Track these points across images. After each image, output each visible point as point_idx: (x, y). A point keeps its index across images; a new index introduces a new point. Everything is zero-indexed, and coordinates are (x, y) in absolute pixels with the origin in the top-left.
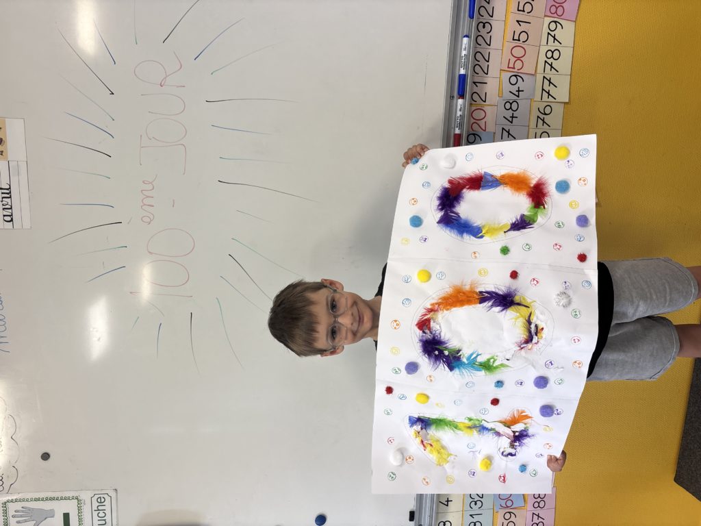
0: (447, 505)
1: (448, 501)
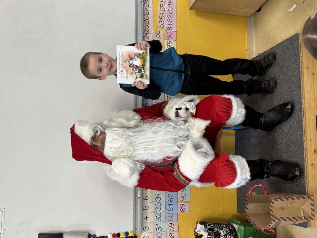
0: (146, 219)
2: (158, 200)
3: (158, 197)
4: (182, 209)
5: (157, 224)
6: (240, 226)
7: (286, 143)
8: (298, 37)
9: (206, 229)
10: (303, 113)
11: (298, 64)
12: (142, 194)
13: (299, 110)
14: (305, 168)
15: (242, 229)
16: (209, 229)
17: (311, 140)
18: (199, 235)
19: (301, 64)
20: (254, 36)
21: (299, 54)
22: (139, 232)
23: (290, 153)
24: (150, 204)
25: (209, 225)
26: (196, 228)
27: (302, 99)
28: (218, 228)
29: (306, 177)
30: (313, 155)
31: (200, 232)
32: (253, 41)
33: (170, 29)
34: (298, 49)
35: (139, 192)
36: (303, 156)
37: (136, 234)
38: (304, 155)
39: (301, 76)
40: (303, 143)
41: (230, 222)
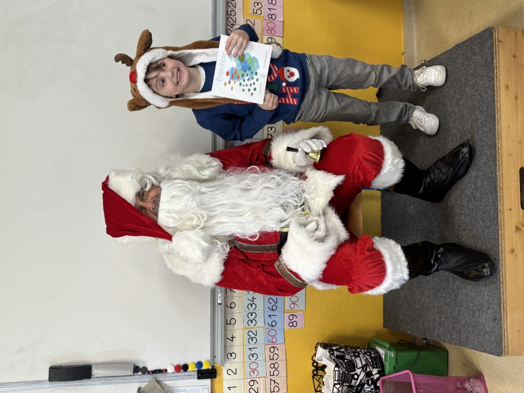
0: (232, 341)
1: (233, 338)
2: (252, 309)
3: (251, 303)
4: (293, 323)
5: (250, 349)
6: (388, 351)
7: (468, 214)
8: (492, 34)
9: (332, 356)
10: (498, 165)
11: (492, 81)
12: (225, 298)
13: (492, 159)
14: (501, 257)
15: (393, 356)
16: (338, 357)
17: (510, 210)
18: (319, 365)
19: (495, 80)
20: (415, 30)
21: (493, 63)
22: (219, 362)
23: (474, 231)
24: (239, 313)
25: (337, 350)
26: (315, 355)
27: (497, 140)
28: (352, 354)
29: (501, 273)
30: (514, 234)
31: (321, 360)
32: (413, 39)
33: (271, 17)
34: (492, 54)
35: (219, 295)
36: (496, 237)
37: (215, 365)
38: (499, 235)
39: (496, 100)
40: (497, 214)
41: (372, 344)
